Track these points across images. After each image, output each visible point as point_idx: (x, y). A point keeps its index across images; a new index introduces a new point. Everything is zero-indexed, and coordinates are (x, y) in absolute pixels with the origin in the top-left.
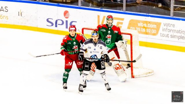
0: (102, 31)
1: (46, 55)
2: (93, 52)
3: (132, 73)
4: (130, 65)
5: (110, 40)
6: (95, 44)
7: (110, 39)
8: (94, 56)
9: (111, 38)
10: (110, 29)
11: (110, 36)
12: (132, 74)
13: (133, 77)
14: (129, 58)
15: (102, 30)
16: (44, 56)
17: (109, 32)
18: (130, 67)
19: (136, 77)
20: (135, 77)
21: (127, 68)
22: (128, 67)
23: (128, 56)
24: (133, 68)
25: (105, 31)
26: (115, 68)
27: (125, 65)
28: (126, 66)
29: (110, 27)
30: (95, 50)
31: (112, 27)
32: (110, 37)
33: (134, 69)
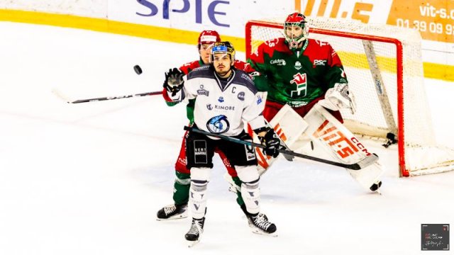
0: (276, 64)
1: (105, 99)
2: (216, 107)
3: (402, 163)
4: (396, 138)
5: (305, 88)
6: (223, 83)
7: (304, 85)
8: (220, 120)
9: (306, 83)
10: (298, 54)
11: (304, 76)
12: (400, 165)
13: (405, 174)
14: (391, 115)
15: (275, 62)
16: (100, 100)
17: (298, 64)
18: (394, 142)
19: (415, 173)
20: (410, 173)
21: (386, 146)
22: (389, 142)
23: (390, 108)
24: (405, 147)
25: (284, 63)
26: (339, 152)
27: (379, 137)
28: (384, 140)
29: (299, 49)
30: (221, 100)
31: (304, 49)
32: (303, 78)
33: (407, 150)
